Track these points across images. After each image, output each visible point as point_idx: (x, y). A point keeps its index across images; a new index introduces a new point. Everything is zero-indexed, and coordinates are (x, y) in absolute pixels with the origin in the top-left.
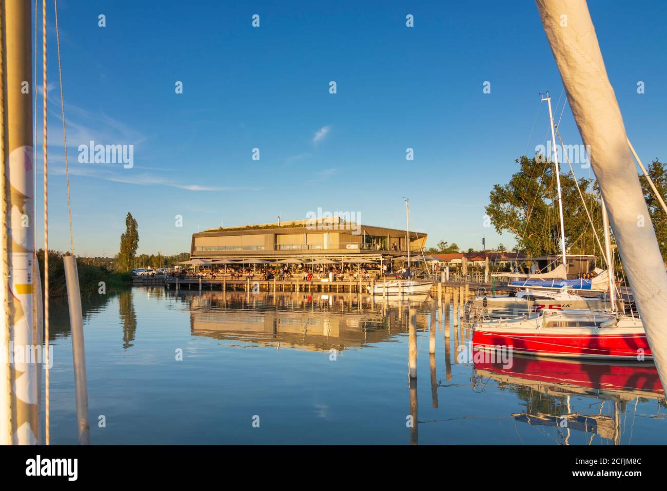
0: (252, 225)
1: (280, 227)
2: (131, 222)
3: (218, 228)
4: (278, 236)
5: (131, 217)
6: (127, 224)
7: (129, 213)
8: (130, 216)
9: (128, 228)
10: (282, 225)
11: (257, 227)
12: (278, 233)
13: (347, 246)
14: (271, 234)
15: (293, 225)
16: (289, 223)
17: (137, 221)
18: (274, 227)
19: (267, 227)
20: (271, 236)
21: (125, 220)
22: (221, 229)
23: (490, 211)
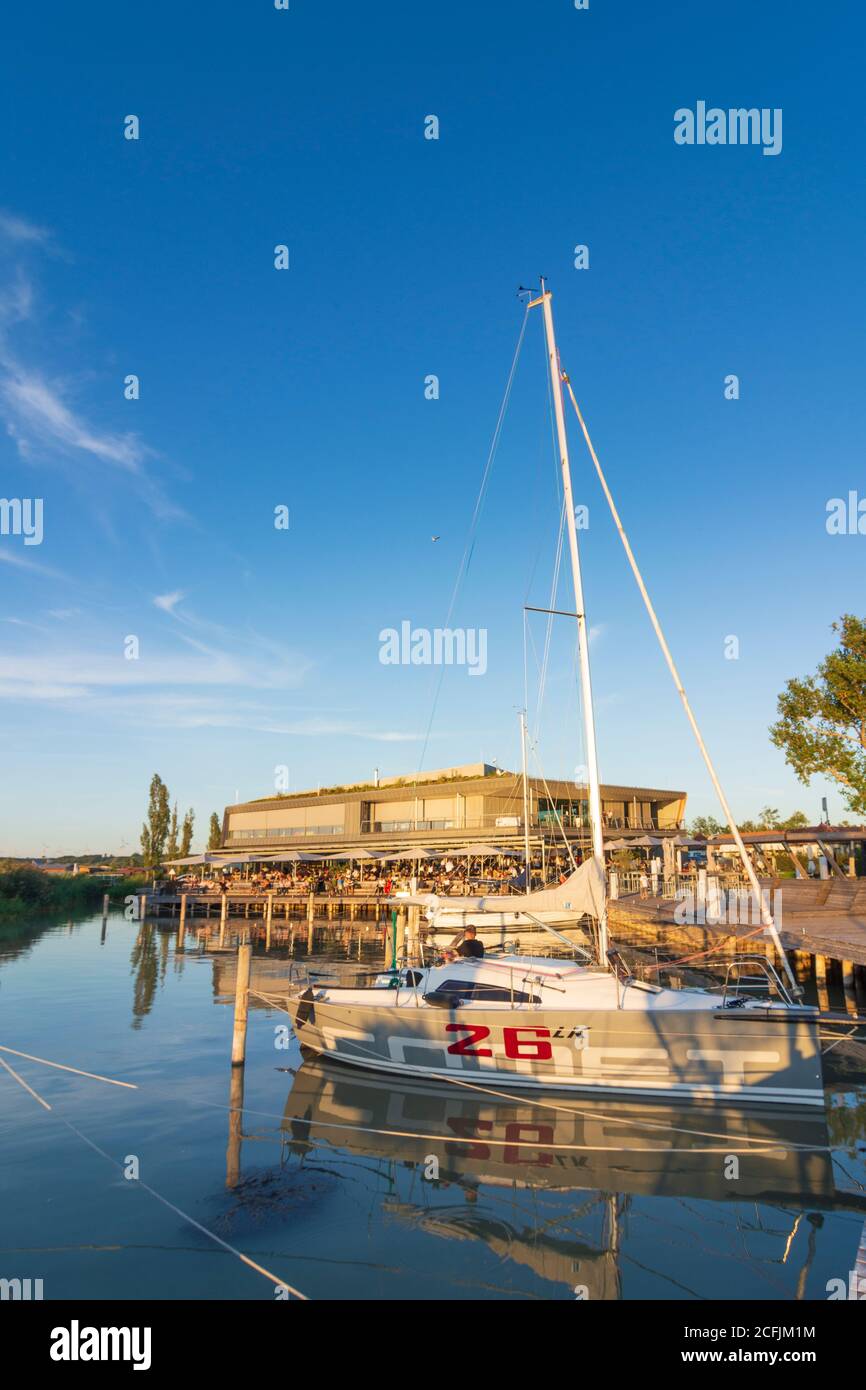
0: (330, 786)
1: (377, 788)
2: (159, 790)
3: (273, 795)
4: (372, 805)
5: (160, 781)
6: (153, 795)
7: (156, 775)
8: (157, 781)
9: (154, 802)
10: (382, 785)
11: (340, 791)
12: (372, 799)
13: (497, 820)
14: (356, 803)
15: (401, 784)
16: (392, 781)
17: (169, 789)
18: (367, 788)
19: (356, 789)
20: (357, 806)
21: (149, 788)
22: (281, 798)
23: (781, 736)
